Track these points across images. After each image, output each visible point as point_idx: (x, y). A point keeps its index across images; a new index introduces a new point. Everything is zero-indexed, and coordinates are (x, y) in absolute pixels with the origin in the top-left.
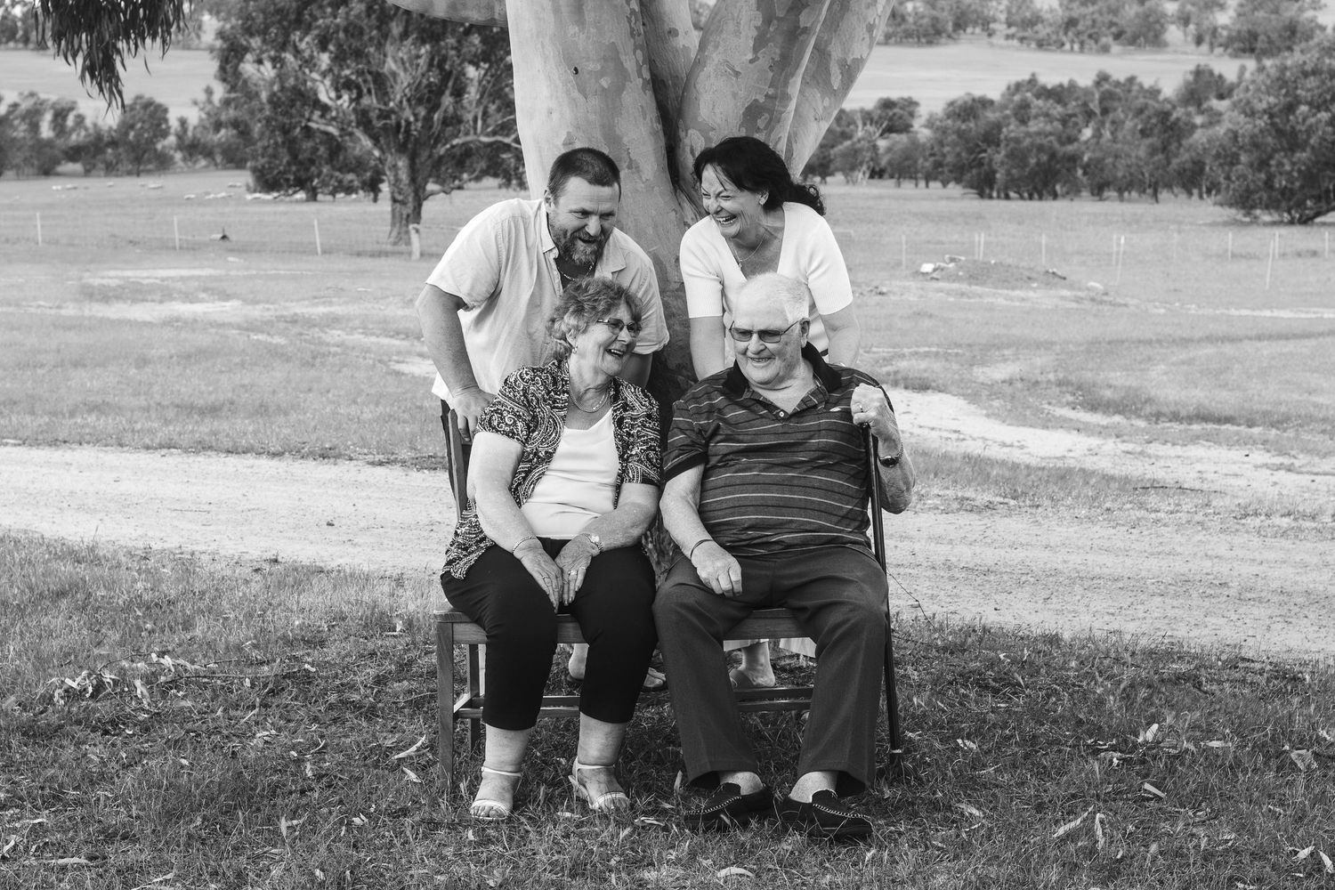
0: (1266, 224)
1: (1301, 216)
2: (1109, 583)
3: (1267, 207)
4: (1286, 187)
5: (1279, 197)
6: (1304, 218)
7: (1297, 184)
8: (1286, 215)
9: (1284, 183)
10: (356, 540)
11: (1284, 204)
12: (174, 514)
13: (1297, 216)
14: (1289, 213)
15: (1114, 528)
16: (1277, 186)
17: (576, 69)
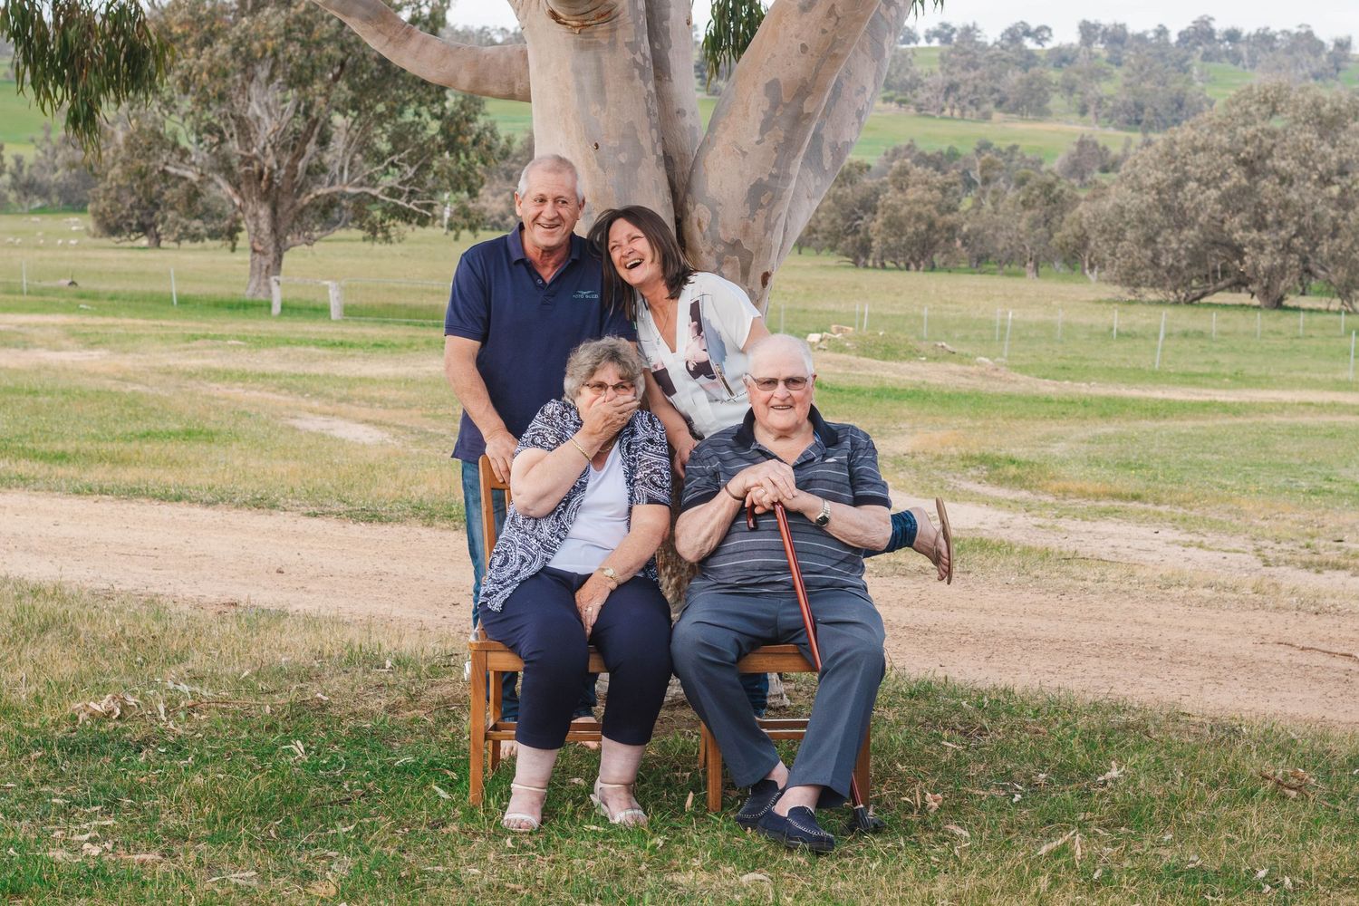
0: (1151, 303)
1: (1187, 295)
2: (1046, 645)
3: (1153, 285)
4: (1172, 265)
5: (1165, 275)
6: (1190, 298)
7: (1184, 263)
8: (1171, 293)
9: (1170, 261)
10: (309, 588)
11: (1169, 283)
12: (123, 558)
13: (1184, 295)
14: (1175, 292)
15: (1045, 594)
16: (1164, 264)
17: (597, 145)
